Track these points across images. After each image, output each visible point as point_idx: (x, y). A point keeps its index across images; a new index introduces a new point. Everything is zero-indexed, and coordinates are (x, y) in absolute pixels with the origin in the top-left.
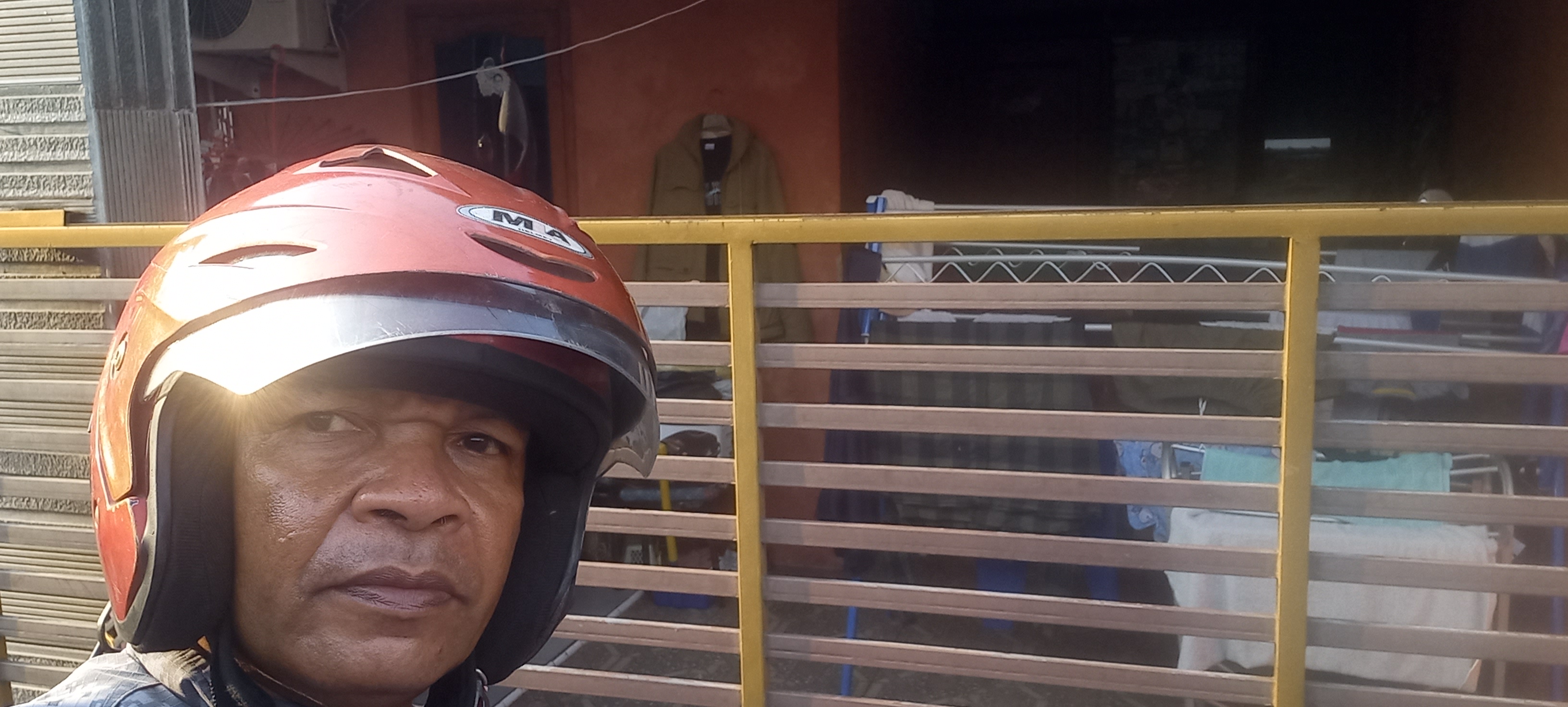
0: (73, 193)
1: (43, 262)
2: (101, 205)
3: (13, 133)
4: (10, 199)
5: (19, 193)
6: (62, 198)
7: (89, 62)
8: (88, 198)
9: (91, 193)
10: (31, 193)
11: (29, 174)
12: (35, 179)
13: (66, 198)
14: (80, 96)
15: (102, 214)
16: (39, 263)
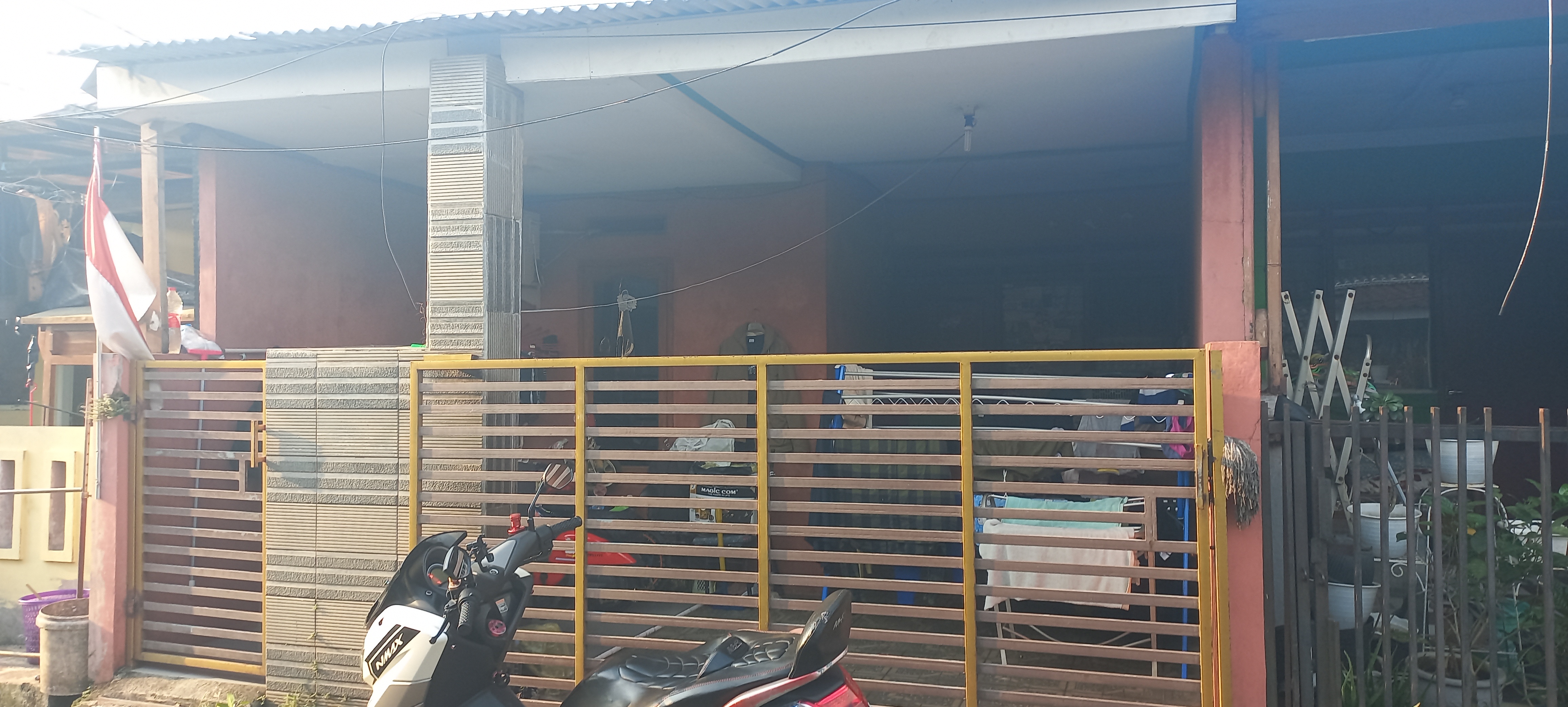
0: (474, 347)
1: (455, 378)
2: (486, 352)
3: (448, 322)
4: (443, 350)
5: (448, 347)
6: (468, 349)
7: (487, 292)
8: (480, 350)
9: (482, 347)
10: (453, 347)
11: (454, 339)
12: (456, 341)
13: (470, 349)
14: (481, 306)
15: (486, 357)
16: (454, 378)
